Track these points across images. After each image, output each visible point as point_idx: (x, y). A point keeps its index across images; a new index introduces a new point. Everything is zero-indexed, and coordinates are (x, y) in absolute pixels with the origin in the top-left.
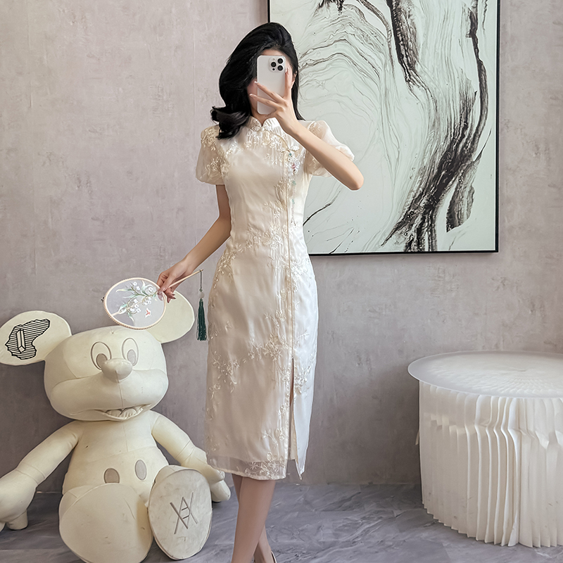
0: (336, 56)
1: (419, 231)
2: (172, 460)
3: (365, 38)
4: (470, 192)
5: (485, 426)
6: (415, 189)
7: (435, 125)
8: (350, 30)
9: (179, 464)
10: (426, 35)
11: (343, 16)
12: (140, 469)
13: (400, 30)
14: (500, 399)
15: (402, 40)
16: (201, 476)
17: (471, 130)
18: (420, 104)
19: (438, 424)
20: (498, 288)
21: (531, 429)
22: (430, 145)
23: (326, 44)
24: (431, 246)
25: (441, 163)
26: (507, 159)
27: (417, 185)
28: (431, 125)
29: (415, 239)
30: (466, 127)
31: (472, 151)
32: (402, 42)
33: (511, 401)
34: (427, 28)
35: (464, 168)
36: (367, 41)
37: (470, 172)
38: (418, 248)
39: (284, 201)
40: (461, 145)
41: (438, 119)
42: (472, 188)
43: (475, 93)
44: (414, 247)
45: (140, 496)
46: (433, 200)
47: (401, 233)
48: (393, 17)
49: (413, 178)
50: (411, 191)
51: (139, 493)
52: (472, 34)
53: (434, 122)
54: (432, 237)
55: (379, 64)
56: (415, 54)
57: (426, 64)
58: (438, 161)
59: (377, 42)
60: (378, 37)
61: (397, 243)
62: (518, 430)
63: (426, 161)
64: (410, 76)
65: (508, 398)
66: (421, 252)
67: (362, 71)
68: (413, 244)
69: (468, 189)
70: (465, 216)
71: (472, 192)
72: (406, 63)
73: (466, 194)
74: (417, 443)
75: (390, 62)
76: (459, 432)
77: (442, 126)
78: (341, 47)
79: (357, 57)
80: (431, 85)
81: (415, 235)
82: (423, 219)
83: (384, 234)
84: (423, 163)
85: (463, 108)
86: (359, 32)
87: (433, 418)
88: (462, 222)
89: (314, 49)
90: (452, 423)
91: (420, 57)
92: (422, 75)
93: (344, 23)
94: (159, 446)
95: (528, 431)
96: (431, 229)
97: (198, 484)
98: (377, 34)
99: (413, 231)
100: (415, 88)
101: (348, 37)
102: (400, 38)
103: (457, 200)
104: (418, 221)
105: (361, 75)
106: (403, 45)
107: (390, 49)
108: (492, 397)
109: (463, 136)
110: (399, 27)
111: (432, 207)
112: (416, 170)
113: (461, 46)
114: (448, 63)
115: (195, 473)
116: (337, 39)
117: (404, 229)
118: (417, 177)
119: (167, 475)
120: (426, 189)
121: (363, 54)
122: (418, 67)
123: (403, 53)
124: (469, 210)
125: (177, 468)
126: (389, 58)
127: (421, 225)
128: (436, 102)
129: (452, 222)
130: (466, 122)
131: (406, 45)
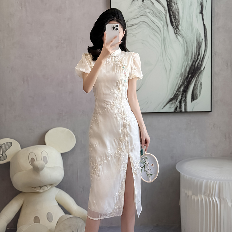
0: (141, 22)
1: (180, 102)
2: (66, 212)
3: (154, 14)
4: (200, 84)
5: (206, 196)
6: (179, 83)
7: (186, 54)
8: (148, 10)
9: (70, 214)
10: (183, 13)
11: (144, 4)
12: (49, 217)
13: (171, 11)
14: (212, 182)
15: (173, 15)
16: (82, 220)
17: (201, 56)
18: (180, 44)
19: (188, 194)
20: (212, 128)
21: (225, 197)
22: (184, 63)
23: (136, 17)
24: (185, 109)
25: (189, 71)
26: (215, 69)
27: (179, 81)
28: (185, 54)
29: (179, 106)
30: (199, 55)
31: (201, 65)
32: (172, 16)
33: (216, 182)
34: (183, 9)
35: (198, 73)
36: (155, 15)
37: (201, 75)
38: (180, 110)
39: (120, 89)
40: (197, 63)
41: (188, 51)
42: (201, 83)
43: (203, 39)
44: (178, 110)
45: (49, 230)
46: (186, 88)
47: (172, 103)
48: (168, 5)
49: (178, 78)
50: (177, 84)
51: (49, 228)
52: (201, 12)
53: (186, 53)
54: (185, 105)
55: (161, 26)
56: (179, 22)
57: (183, 26)
58: (188, 70)
59: (160, 16)
60: (160, 14)
61: (170, 108)
62: (219, 197)
63: (183, 70)
64: (176, 31)
65: (215, 182)
66: (181, 112)
67: (153, 29)
68: (178, 108)
69: (200, 83)
70: (199, 95)
71: (201, 84)
72: (175, 26)
73: (199, 85)
74: (179, 205)
75: (166, 25)
76: (196, 199)
77: (189, 54)
78: (143, 18)
79: (151, 23)
80: (185, 35)
81: (179, 104)
82: (182, 97)
83: (163, 104)
84: (182, 71)
85: (198, 46)
86: (152, 12)
87: (186, 192)
88: (197, 98)
89: (131, 19)
90: (193, 194)
91: (180, 22)
92: (181, 31)
93: (145, 7)
94: (60, 205)
95: (223, 199)
96: (185, 101)
97: (80, 224)
98: (160, 12)
99: (178, 102)
100: (179, 37)
101: (146, 14)
102: (172, 14)
103: (195, 88)
104: (180, 97)
105: (152, 31)
106: (173, 17)
107: (166, 19)
108: (209, 181)
109: (198, 59)
110: (171, 9)
111: (185, 91)
112: (179, 74)
113: (197, 17)
114: (192, 26)
115: (78, 219)
116: (142, 15)
117: (174, 101)
118: (179, 77)
119: (64, 220)
120: (183, 83)
121: (153, 21)
122: (180, 27)
123: (173, 21)
124: (200, 93)
125: (69, 216)
126: (165, 23)
127: (181, 99)
128: (187, 43)
129: (193, 98)
130: (199, 52)
131: (175, 17)
